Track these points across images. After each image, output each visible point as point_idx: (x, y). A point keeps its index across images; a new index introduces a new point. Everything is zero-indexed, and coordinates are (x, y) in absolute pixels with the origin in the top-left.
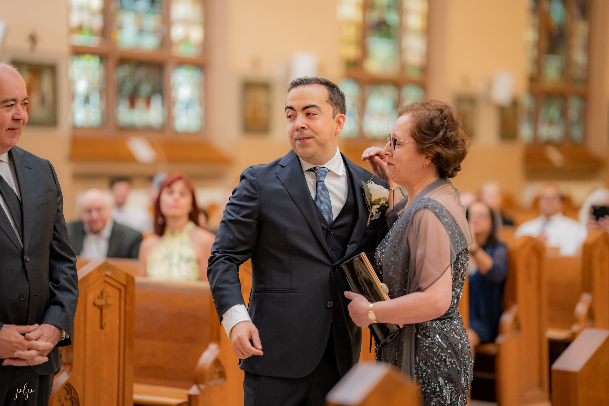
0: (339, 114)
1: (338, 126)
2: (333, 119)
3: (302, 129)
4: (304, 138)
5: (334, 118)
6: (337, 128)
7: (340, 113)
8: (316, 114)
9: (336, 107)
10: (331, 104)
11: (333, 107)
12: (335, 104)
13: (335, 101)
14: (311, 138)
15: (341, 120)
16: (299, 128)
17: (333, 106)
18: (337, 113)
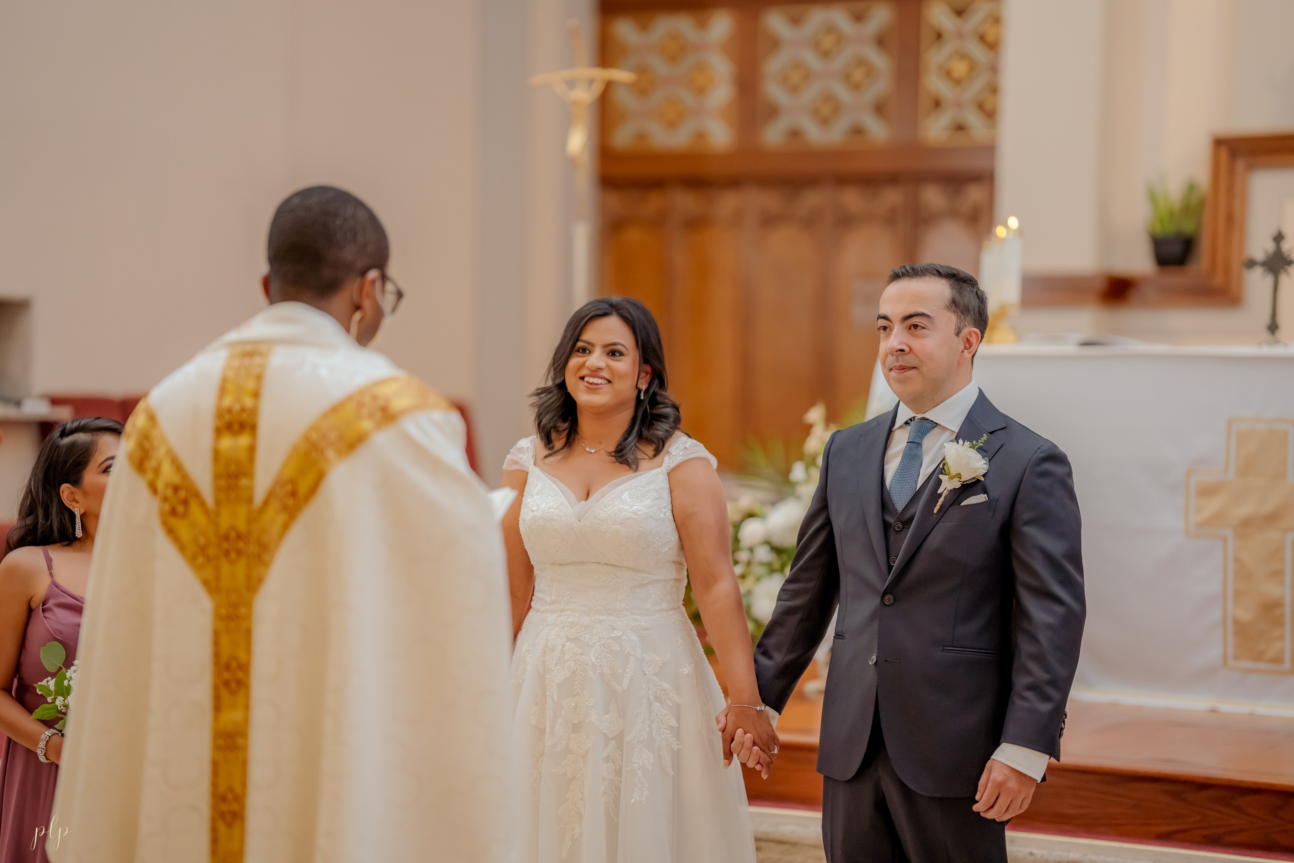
0: (970, 329)
1: (966, 348)
2: (957, 337)
3: (899, 352)
4: (902, 368)
5: (958, 334)
6: (962, 352)
7: (971, 326)
8: (924, 328)
9: (963, 317)
10: (954, 312)
11: (959, 317)
12: (962, 312)
13: (961, 307)
14: (914, 368)
15: (974, 340)
16: (893, 352)
17: (958, 315)
18: (965, 326)
